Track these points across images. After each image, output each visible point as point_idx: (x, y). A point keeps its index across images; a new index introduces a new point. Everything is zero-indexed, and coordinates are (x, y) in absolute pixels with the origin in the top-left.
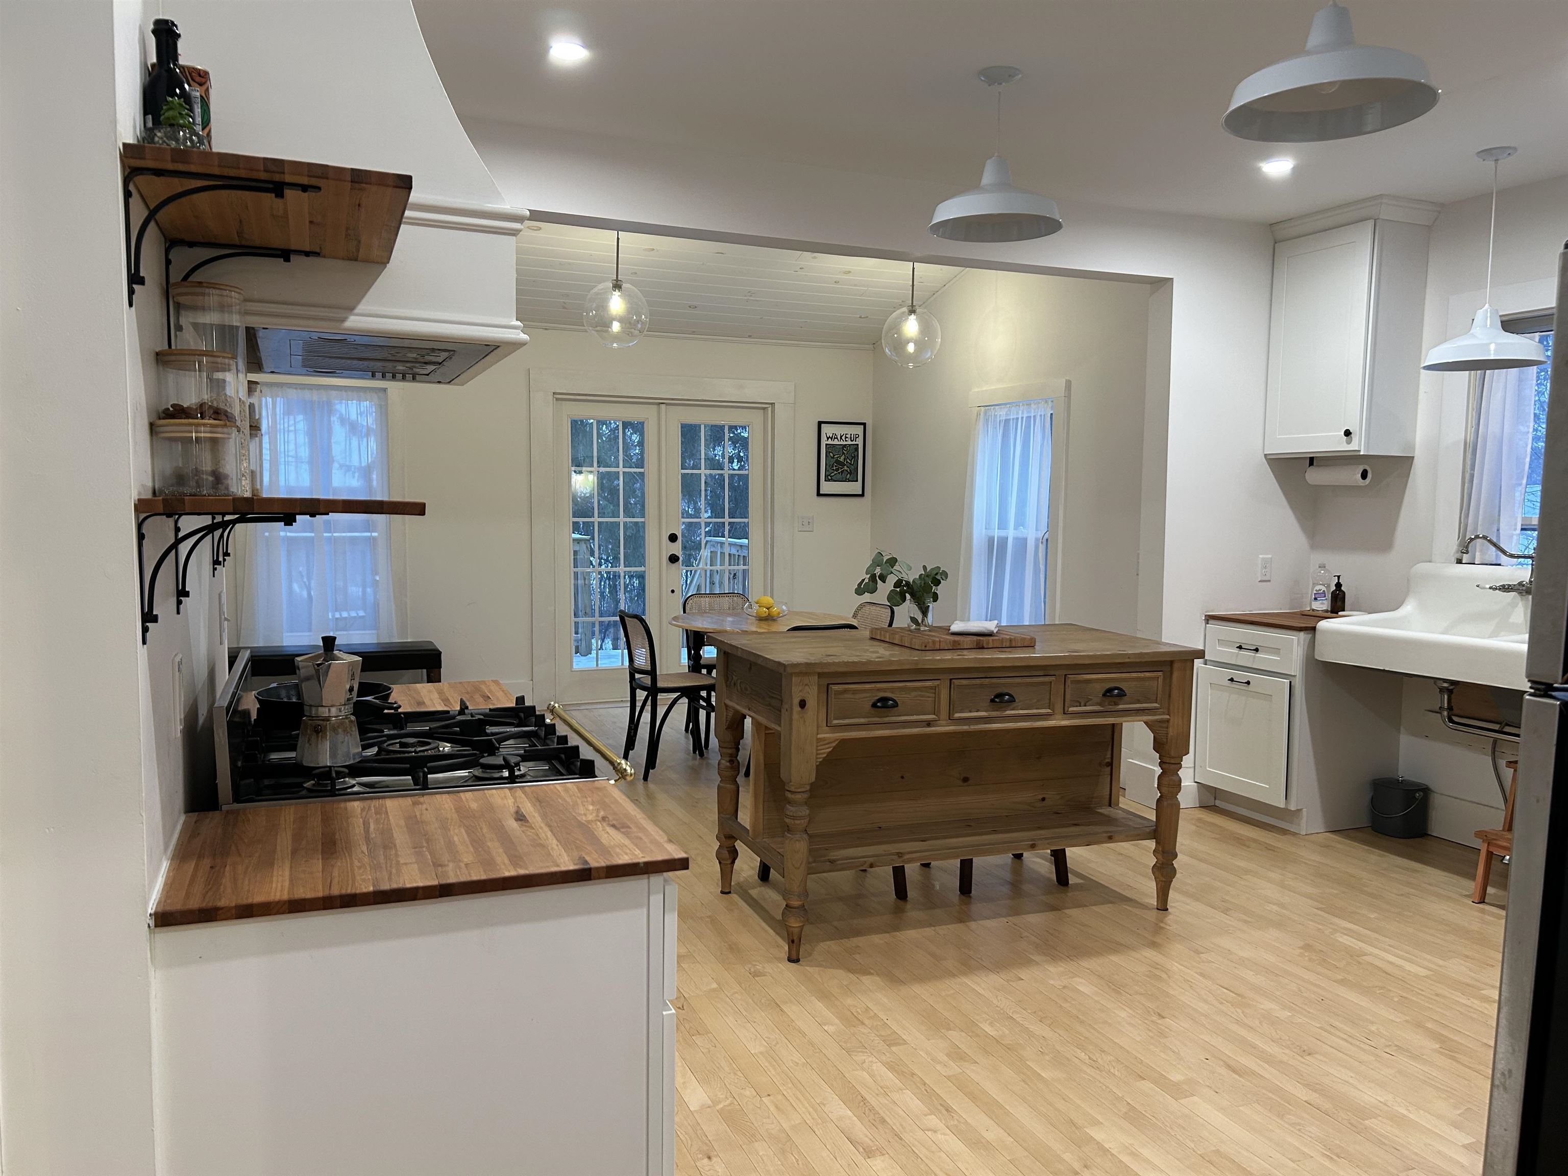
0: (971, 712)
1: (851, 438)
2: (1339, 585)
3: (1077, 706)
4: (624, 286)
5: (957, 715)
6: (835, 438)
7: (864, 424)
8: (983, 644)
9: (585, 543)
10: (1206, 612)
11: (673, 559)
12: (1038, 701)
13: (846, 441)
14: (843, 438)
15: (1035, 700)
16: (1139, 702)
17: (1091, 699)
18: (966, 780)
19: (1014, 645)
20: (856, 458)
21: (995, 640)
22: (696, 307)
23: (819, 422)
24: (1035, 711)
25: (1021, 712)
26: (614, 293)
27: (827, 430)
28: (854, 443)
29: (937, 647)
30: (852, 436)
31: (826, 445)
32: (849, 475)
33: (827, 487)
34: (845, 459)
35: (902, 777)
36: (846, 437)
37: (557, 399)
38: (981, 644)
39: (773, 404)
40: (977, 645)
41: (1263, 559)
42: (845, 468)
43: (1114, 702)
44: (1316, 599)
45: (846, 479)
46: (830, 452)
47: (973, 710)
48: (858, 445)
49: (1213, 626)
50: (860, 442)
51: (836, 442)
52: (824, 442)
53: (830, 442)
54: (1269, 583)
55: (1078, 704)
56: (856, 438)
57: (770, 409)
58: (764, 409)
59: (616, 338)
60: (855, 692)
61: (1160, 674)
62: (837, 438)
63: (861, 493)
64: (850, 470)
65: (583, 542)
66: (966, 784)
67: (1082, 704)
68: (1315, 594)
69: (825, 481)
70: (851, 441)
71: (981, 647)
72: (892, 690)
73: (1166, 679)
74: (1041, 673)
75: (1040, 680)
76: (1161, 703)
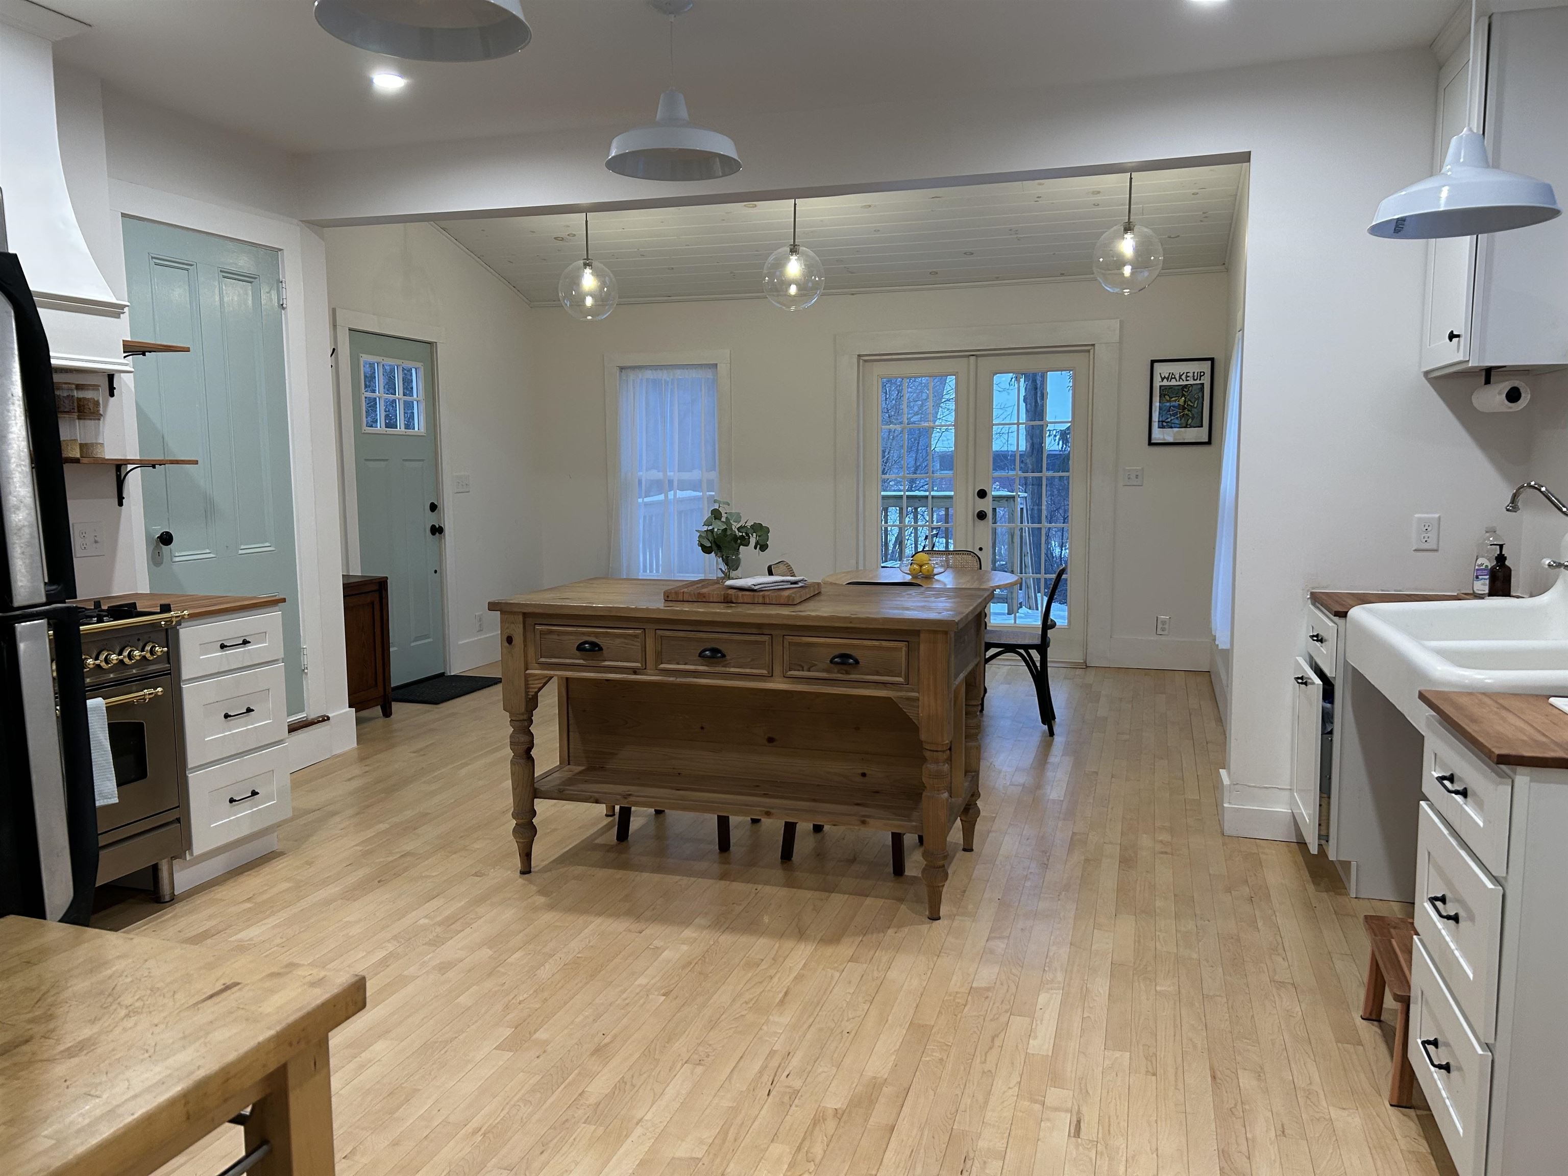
0: (678, 664)
1: (1194, 376)
2: (1501, 559)
3: (799, 670)
5: (662, 666)
6: (1172, 378)
7: (1212, 360)
10: (1313, 588)
11: (982, 516)
12: (752, 660)
13: (1187, 380)
14: (1183, 377)
15: (749, 660)
16: (878, 674)
17: (815, 665)
18: (771, 740)
20: (1201, 400)
21: (745, 595)
23: (1152, 360)
24: (748, 671)
25: (732, 670)
26: (791, 257)
27: (1160, 369)
28: (1198, 382)
29: (681, 598)
30: (1196, 374)
31: (1161, 386)
32: (1190, 421)
33: (1159, 435)
34: (1185, 402)
35: (702, 728)
36: (1187, 376)
38: (730, 597)
39: (1093, 345)
40: (724, 599)
41: (1420, 519)
42: (1186, 412)
43: (845, 670)
44: (1477, 577)
45: (1187, 425)
46: (1165, 395)
47: (681, 663)
48: (1203, 384)
50: (1206, 380)
51: (1173, 383)
52: (1157, 383)
53: (1165, 383)
55: (801, 669)
56: (1201, 376)
57: (1092, 352)
58: (1089, 351)
60: (559, 633)
61: (901, 644)
62: (1175, 378)
63: (1207, 440)
64: (1193, 414)
67: (805, 668)
69: (1159, 427)
70: (1194, 380)
72: (596, 635)
73: (911, 650)
74: (754, 631)
75: (753, 638)
76: (907, 678)
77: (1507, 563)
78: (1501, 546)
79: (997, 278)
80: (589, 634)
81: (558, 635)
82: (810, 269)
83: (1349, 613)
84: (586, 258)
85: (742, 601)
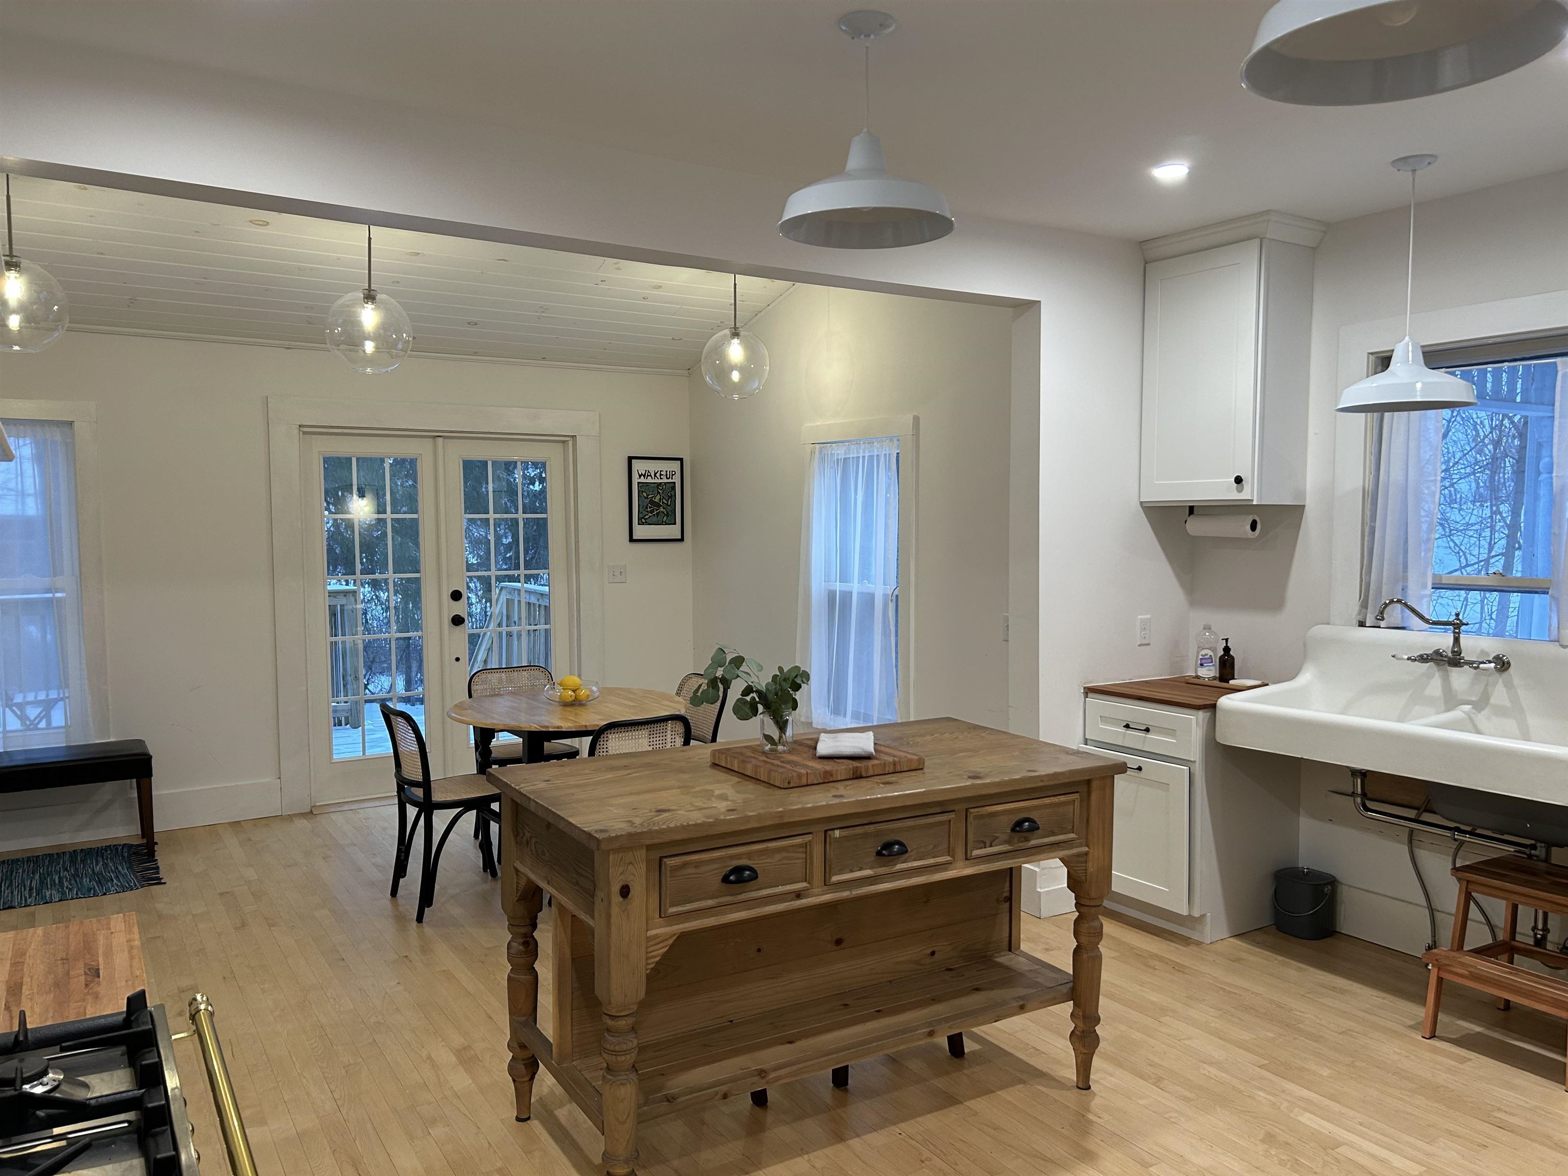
0: (852, 871)
1: (666, 475)
2: (1227, 650)
4: (379, 297)
5: (835, 879)
6: (648, 476)
7: (681, 460)
8: (861, 771)
9: (353, 595)
10: (1085, 684)
11: (457, 621)
12: (935, 846)
13: (661, 478)
14: (658, 475)
15: (931, 847)
16: (1053, 834)
17: (997, 838)
18: (839, 942)
19: (898, 769)
20: (673, 497)
22: (476, 324)
23: (629, 457)
24: (931, 861)
25: (915, 864)
26: (366, 305)
27: (638, 466)
28: (670, 480)
29: (804, 782)
30: (668, 473)
31: (639, 483)
32: (665, 518)
33: (640, 531)
34: (660, 499)
35: (759, 950)
36: (661, 475)
37: (305, 433)
39: (574, 437)
41: (1142, 620)
42: (662, 509)
43: (1022, 838)
44: (1202, 665)
45: (663, 522)
46: (643, 492)
47: (855, 868)
48: (675, 483)
49: (1095, 701)
50: (677, 479)
51: (649, 480)
52: (636, 480)
53: (642, 480)
54: (1148, 647)
55: (982, 845)
56: (672, 475)
57: (570, 443)
58: (564, 442)
59: (370, 361)
60: (698, 865)
62: (650, 475)
63: (680, 537)
64: (667, 512)
65: (351, 595)
66: (838, 948)
67: (988, 844)
68: (1201, 659)
69: (639, 524)
70: (667, 478)
71: (859, 775)
72: (749, 855)
73: (1082, 801)
74: (938, 810)
75: (937, 819)
76: (1078, 833)
77: (1231, 653)
78: (1227, 640)
81: (696, 867)
83: (1218, 703)
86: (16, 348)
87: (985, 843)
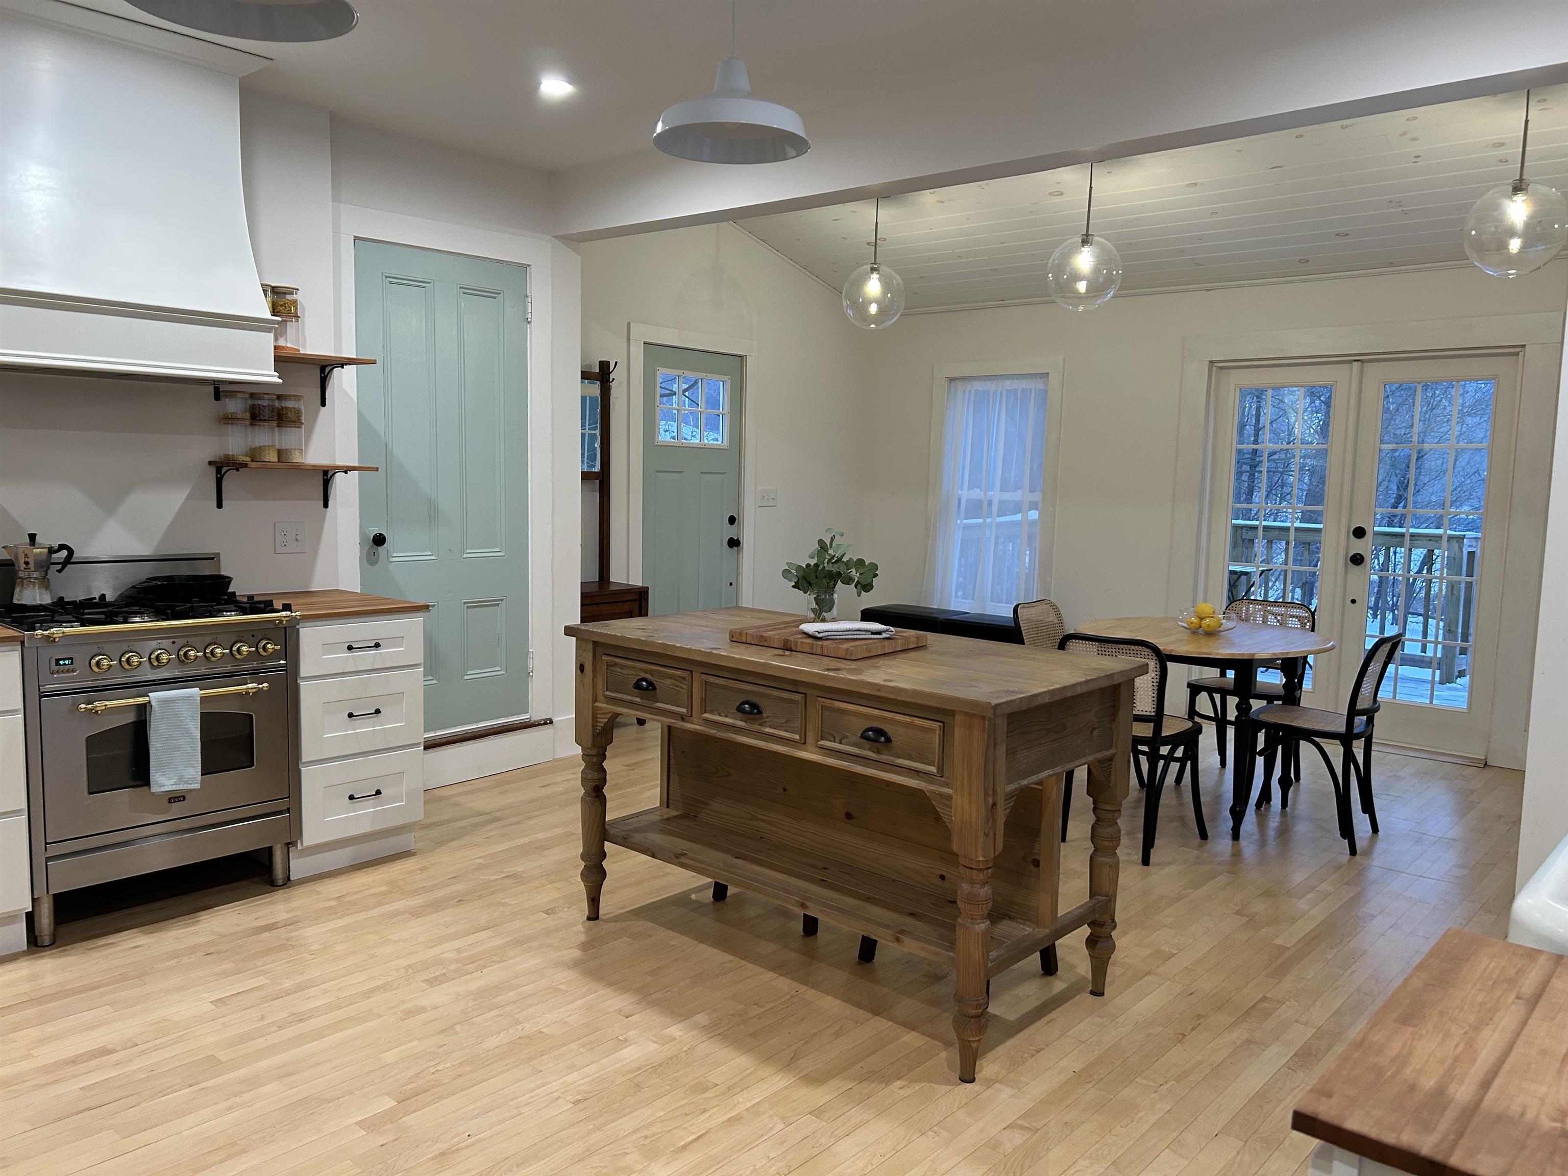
3: (831, 741)
5: (707, 715)
11: (1357, 560)
12: (787, 721)
15: (784, 721)
16: (910, 758)
17: (846, 737)
18: (849, 816)
21: (804, 643)
24: (782, 733)
25: (767, 730)
26: (1082, 249)
29: (744, 639)
35: (785, 790)
38: (789, 644)
39: (1523, 346)
40: (784, 645)
43: (878, 749)
47: (722, 714)
55: (832, 739)
61: (935, 725)
67: (837, 739)
72: (651, 673)
73: (946, 732)
74: (790, 687)
75: (785, 695)
76: (941, 769)
79: (1391, 264)
80: (646, 671)
81: (621, 668)
82: (1103, 262)
84: (873, 262)
85: (801, 650)
86: (873, 326)
87: (835, 738)
